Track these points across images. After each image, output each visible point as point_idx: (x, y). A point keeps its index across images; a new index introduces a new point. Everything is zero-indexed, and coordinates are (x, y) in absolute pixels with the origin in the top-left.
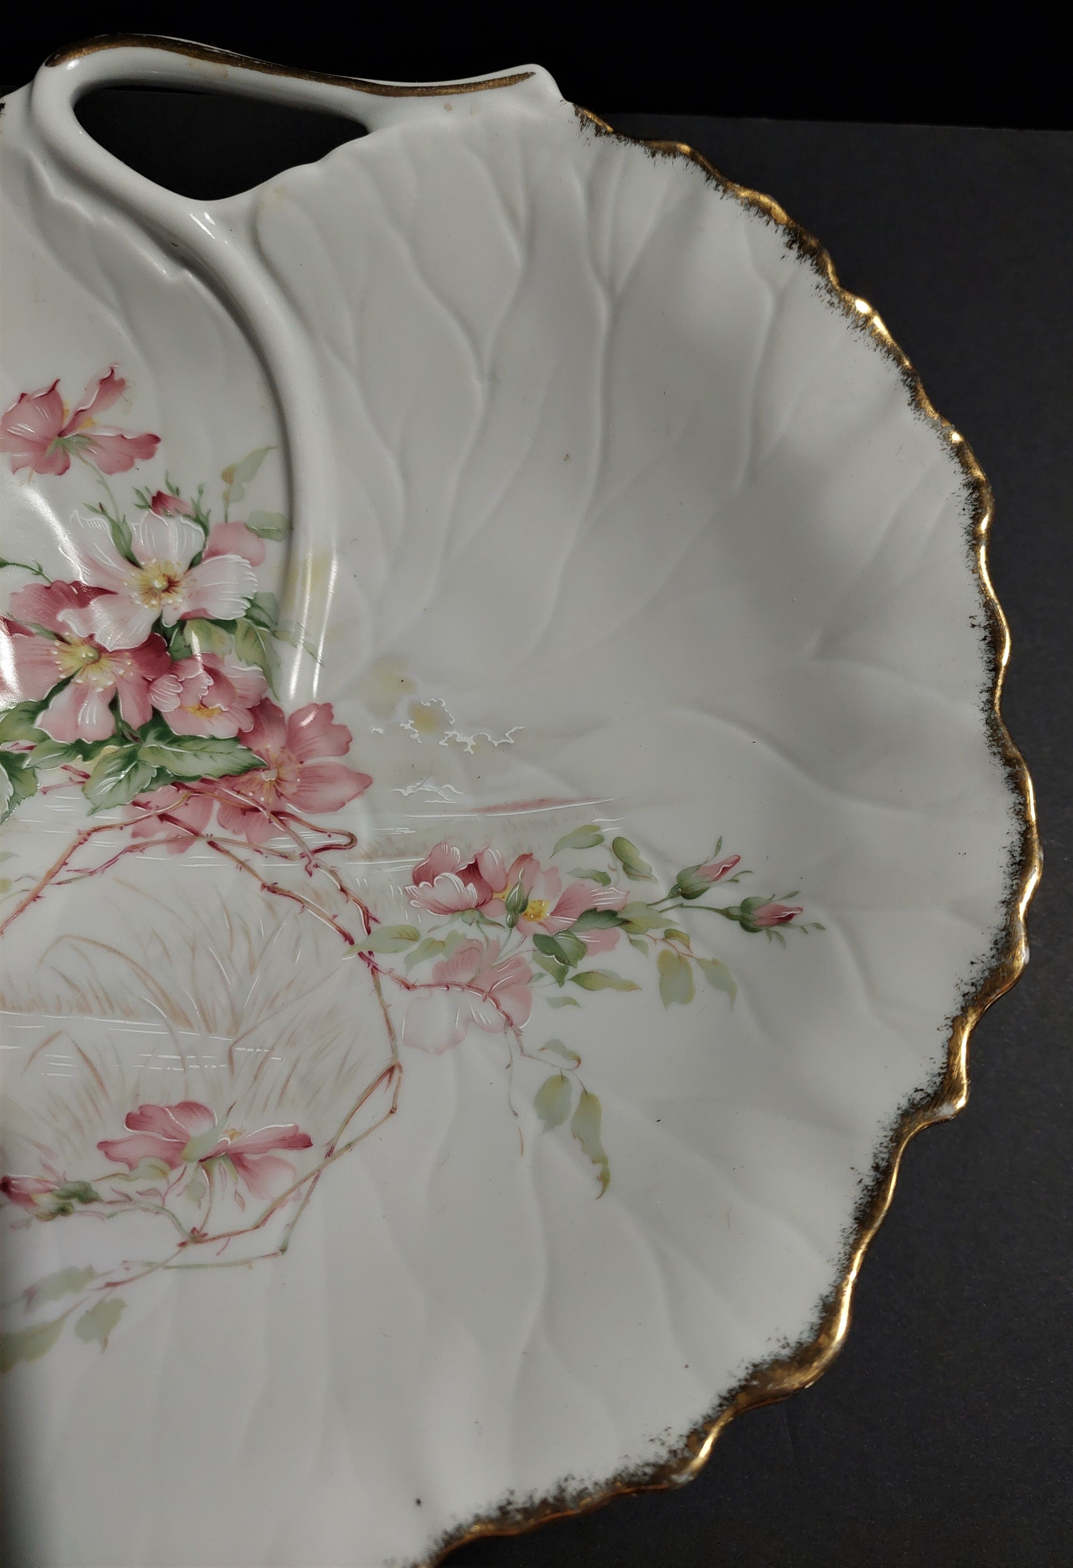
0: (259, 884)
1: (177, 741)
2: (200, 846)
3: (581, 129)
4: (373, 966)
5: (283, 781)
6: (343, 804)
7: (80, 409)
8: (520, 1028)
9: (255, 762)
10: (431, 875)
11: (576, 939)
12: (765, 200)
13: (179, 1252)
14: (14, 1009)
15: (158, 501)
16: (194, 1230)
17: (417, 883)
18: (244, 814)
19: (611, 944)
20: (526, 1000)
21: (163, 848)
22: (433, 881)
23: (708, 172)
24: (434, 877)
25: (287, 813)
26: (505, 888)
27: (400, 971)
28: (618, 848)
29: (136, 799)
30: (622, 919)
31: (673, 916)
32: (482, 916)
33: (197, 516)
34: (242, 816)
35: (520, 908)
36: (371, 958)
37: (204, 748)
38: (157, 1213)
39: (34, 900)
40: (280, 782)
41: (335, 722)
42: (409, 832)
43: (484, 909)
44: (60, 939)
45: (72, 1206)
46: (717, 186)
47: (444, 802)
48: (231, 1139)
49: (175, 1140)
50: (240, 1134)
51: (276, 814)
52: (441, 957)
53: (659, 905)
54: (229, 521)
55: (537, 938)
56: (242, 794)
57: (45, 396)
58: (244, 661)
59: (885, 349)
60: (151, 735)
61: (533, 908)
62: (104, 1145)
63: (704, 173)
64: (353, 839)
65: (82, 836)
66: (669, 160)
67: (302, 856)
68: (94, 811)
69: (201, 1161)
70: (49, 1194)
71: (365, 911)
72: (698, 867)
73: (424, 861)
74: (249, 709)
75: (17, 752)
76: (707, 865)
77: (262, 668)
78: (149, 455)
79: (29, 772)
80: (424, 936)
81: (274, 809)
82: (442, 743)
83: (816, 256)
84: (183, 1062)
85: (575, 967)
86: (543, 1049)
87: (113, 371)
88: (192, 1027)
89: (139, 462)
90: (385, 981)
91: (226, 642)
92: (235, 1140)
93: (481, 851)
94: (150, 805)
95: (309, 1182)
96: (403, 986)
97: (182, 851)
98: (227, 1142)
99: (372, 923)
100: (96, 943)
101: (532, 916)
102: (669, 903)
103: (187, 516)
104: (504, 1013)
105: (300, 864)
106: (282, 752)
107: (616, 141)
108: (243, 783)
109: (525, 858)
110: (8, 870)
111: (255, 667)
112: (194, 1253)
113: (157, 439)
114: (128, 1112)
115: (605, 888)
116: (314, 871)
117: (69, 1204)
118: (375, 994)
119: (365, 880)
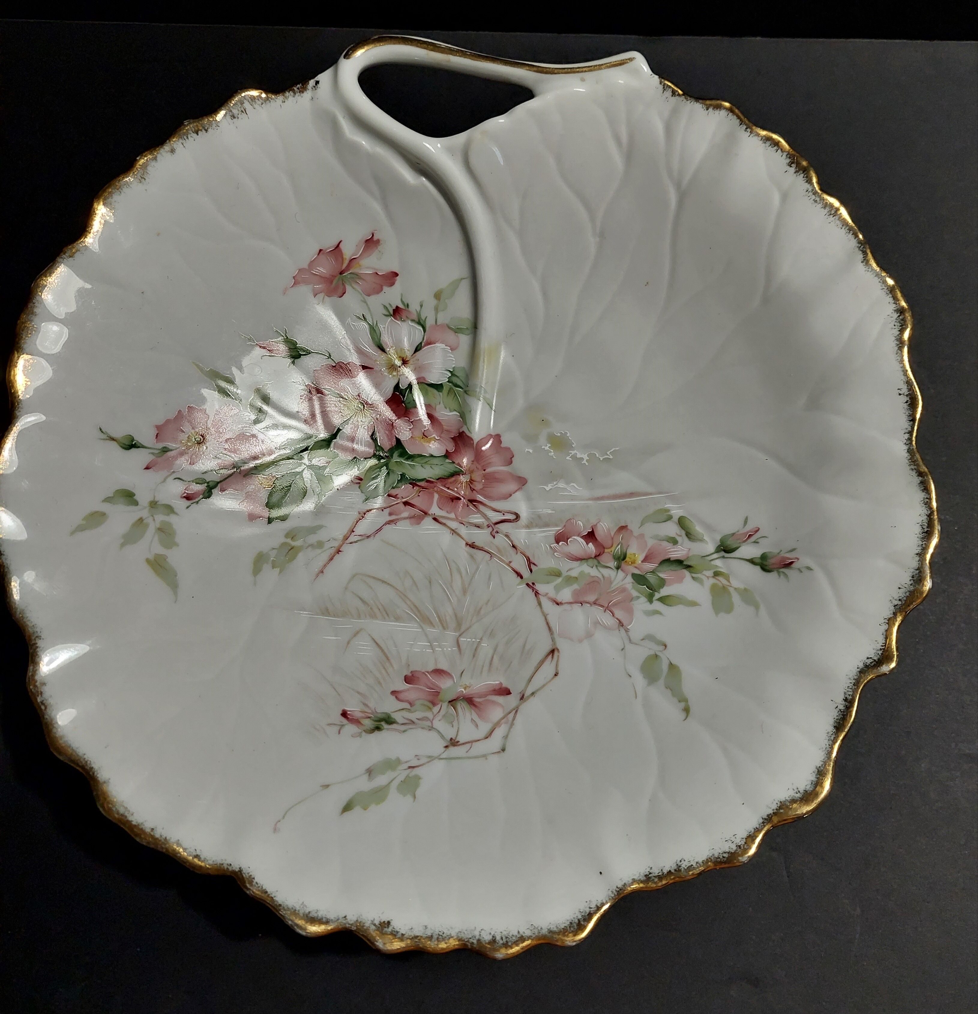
0: (464, 543)
1: (410, 457)
2: (428, 520)
3: (663, 92)
4: (536, 592)
5: (474, 481)
6: (511, 495)
7: (352, 258)
8: (628, 627)
9: (457, 470)
10: (566, 538)
11: (659, 576)
12: (775, 136)
13: (445, 751)
14: (334, 616)
15: (397, 312)
16: (451, 739)
17: (558, 542)
18: (453, 501)
19: (680, 580)
20: (630, 612)
21: (408, 521)
22: (567, 541)
23: (741, 120)
24: (568, 539)
25: (477, 500)
26: (612, 546)
27: (552, 594)
28: (682, 522)
29: (389, 493)
30: (686, 565)
31: (718, 563)
32: (599, 563)
33: (419, 321)
34: (451, 503)
35: (622, 558)
36: (534, 587)
37: (427, 462)
38: (430, 730)
39: (338, 553)
40: (472, 482)
41: (503, 445)
42: (550, 512)
43: (599, 558)
44: (354, 576)
45: (382, 726)
46: (746, 128)
47: (571, 494)
48: (465, 690)
49: (433, 690)
50: (470, 687)
51: (472, 501)
52: (576, 586)
53: (710, 556)
54: (438, 323)
55: (633, 575)
56: (450, 489)
57: (334, 251)
58: (448, 409)
59: (848, 228)
60: (396, 454)
61: (630, 558)
62: (394, 693)
63: (739, 120)
64: (518, 517)
65: (361, 515)
66: (717, 112)
67: (488, 526)
68: (366, 500)
69: (450, 702)
70: (369, 719)
71: (528, 559)
72: (733, 534)
73: (561, 530)
74: (452, 438)
75: (320, 465)
76: (739, 533)
77: (459, 413)
78: (392, 284)
79: (329, 477)
80: (564, 574)
81: (469, 498)
82: (568, 458)
83: (806, 172)
84: (432, 647)
85: (659, 593)
86: (643, 639)
87: (373, 235)
88: (434, 626)
89: (385, 289)
90: (543, 600)
91: (438, 397)
92: (468, 690)
93: (595, 524)
94: (398, 496)
95: (513, 713)
96: (554, 603)
97: (419, 523)
98: (463, 691)
99: (533, 567)
100: (374, 578)
101: (630, 563)
102: (715, 556)
103: (413, 321)
104: (617, 619)
105: (488, 531)
106: (472, 464)
107: (685, 100)
108: (451, 483)
109: (623, 528)
110: (322, 535)
111: (455, 413)
112: (454, 751)
113: (396, 275)
114: (405, 674)
115: (675, 546)
116: (496, 535)
117: (381, 724)
118: (538, 608)
119: (526, 541)
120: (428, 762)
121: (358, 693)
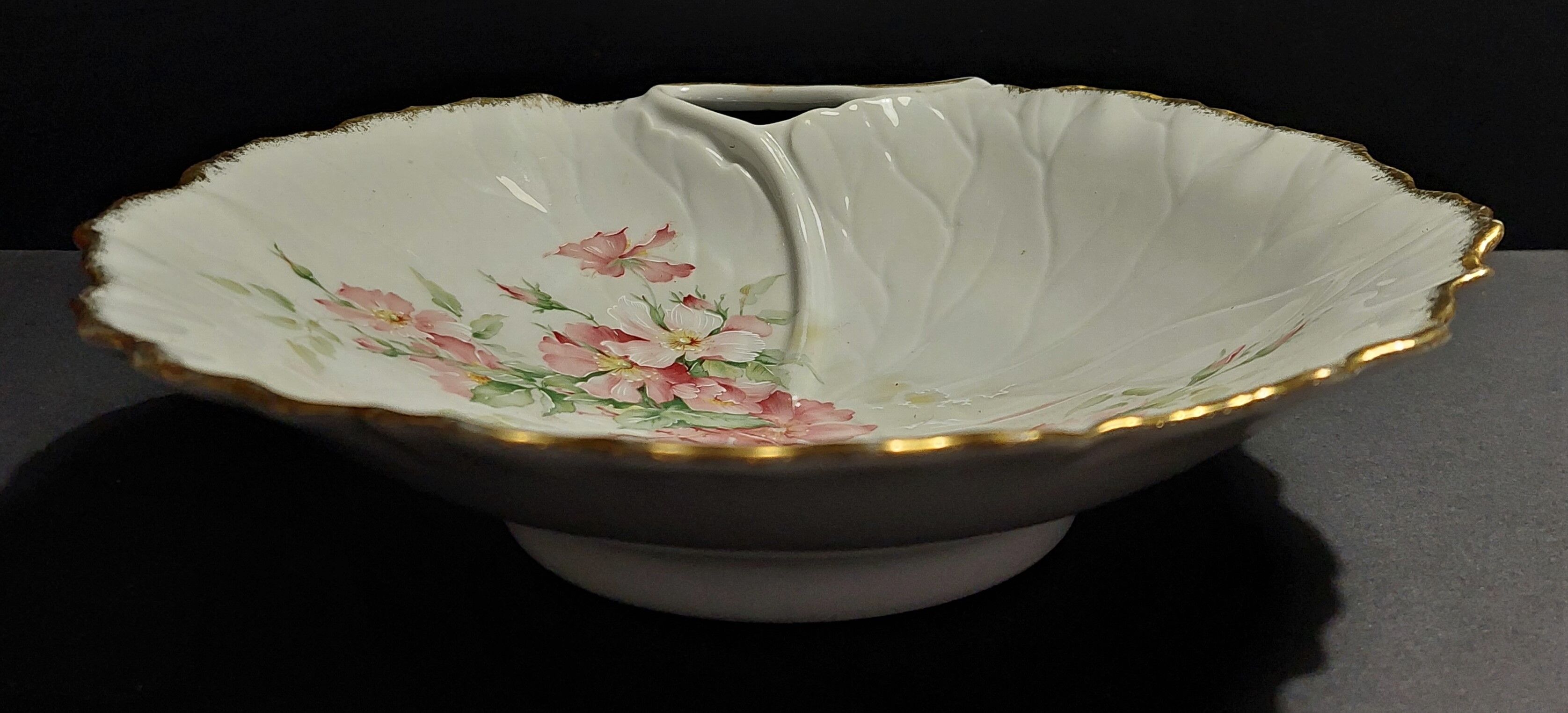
1: (695, 412)
7: (638, 245)
9: (766, 424)
15: (688, 300)
33: (718, 310)
37: (719, 416)
40: (790, 432)
41: (838, 409)
54: (743, 314)
56: (755, 435)
57: (615, 236)
58: (753, 380)
60: (673, 407)
74: (759, 402)
77: (772, 380)
78: (685, 275)
82: (939, 406)
87: (668, 226)
89: (676, 278)
91: (737, 370)
94: (672, 433)
103: (710, 310)
106: (790, 420)
108: (755, 431)
111: (764, 383)
113: (691, 267)
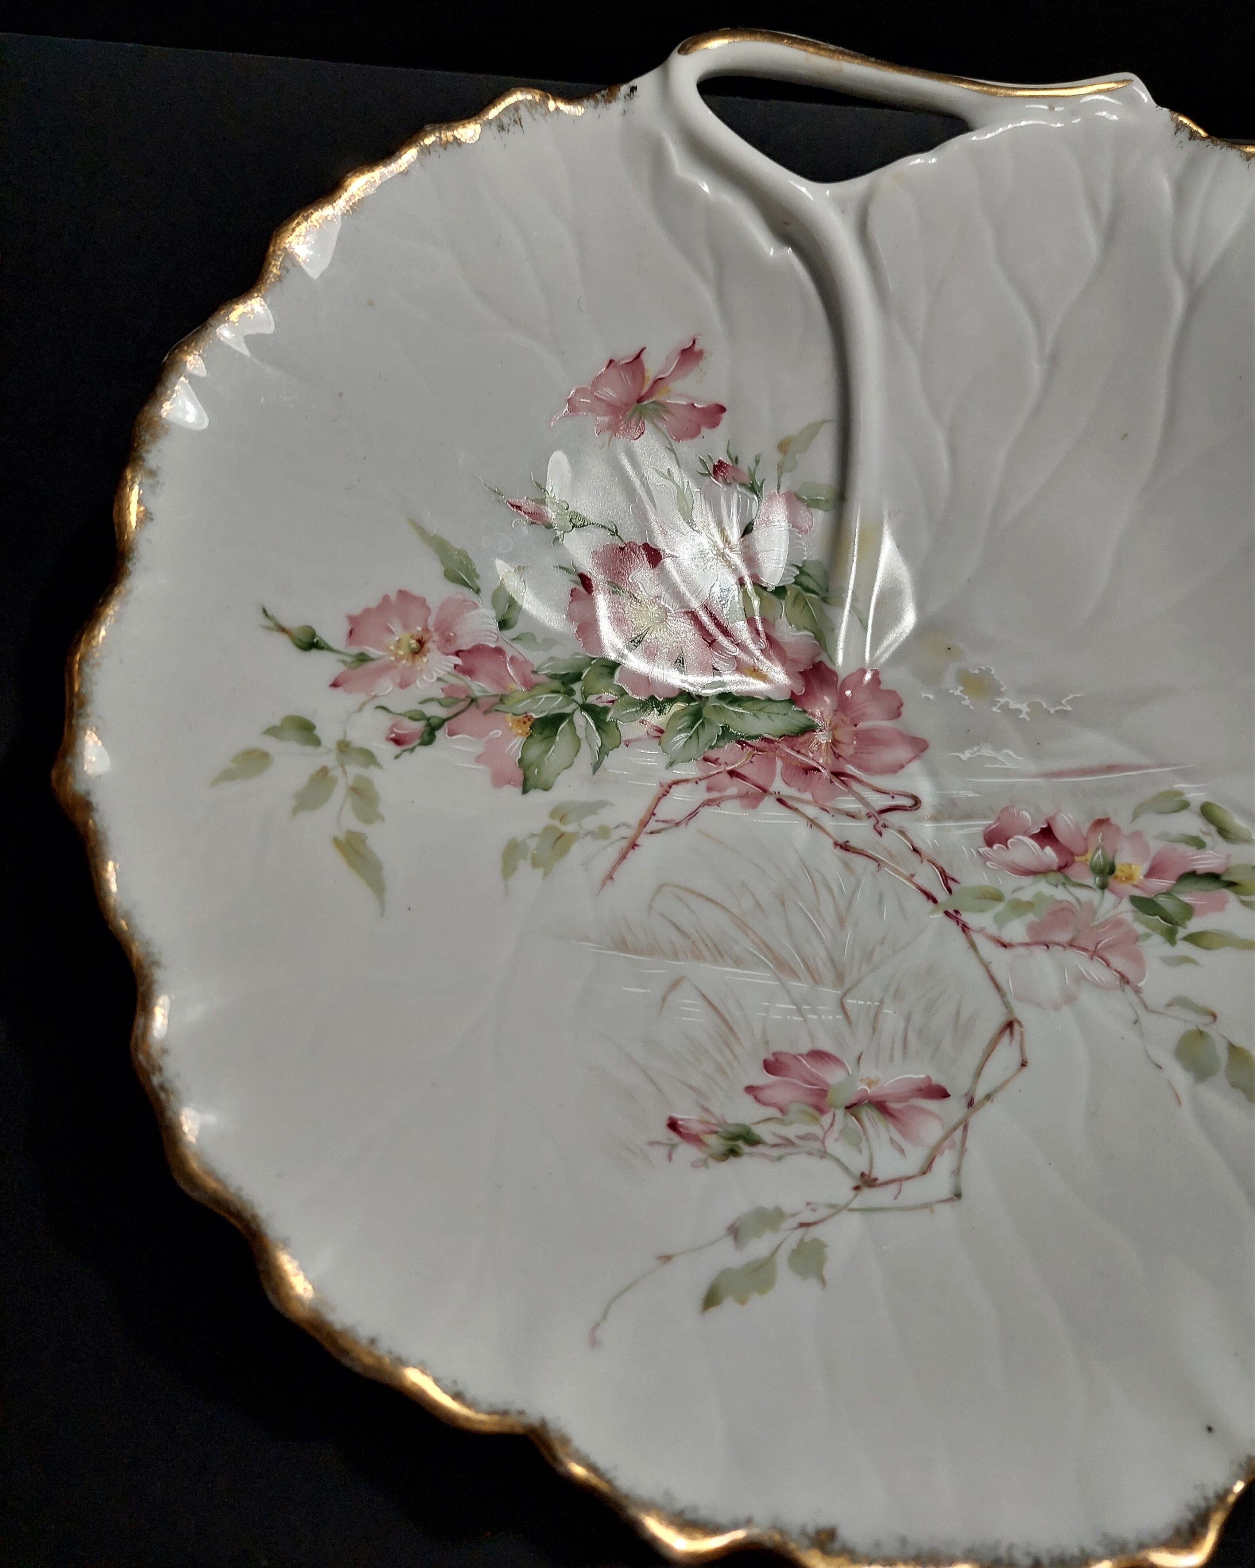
0: (830, 842)
1: (737, 700)
2: (769, 802)
3: (1176, 134)
4: (963, 925)
5: (842, 743)
6: (902, 767)
7: (659, 377)
8: (1140, 985)
9: (810, 723)
10: (1003, 838)
11: (1180, 900)
13: (856, 1196)
14: (636, 953)
15: (719, 470)
16: (863, 1175)
17: (989, 845)
18: (806, 773)
19: (1220, 906)
20: (1138, 960)
21: (736, 803)
22: (1007, 843)
24: (1007, 839)
25: (847, 774)
26: (1086, 852)
27: (992, 929)
28: (1207, 812)
29: (706, 755)
30: (1228, 882)
32: (1067, 878)
33: (754, 484)
34: (804, 776)
35: (1107, 870)
36: (959, 917)
37: (762, 708)
38: (821, 1157)
39: (633, 848)
40: (836, 743)
41: (885, 687)
42: (972, 795)
43: (1067, 871)
44: (661, 887)
45: (741, 1148)
47: (1004, 766)
48: (870, 1087)
49: (816, 1087)
50: (877, 1083)
51: (838, 774)
52: (1031, 917)
54: (783, 490)
57: (631, 364)
58: (794, 626)
61: (1123, 871)
62: (749, 1090)
64: (917, 801)
65: (664, 789)
67: (869, 816)
68: (671, 764)
69: (847, 1108)
70: (716, 1135)
71: (941, 871)
73: (993, 824)
74: (801, 673)
75: (601, 705)
77: (814, 633)
78: (715, 424)
79: (613, 724)
80: (1008, 896)
81: (833, 770)
82: (995, 709)
85: (1185, 928)
86: (1170, 1005)
87: (694, 342)
88: (799, 978)
89: (705, 431)
90: (979, 939)
91: (778, 607)
92: (874, 1088)
93: (1052, 814)
94: (719, 761)
95: (958, 1133)
96: (999, 944)
97: (755, 807)
98: (866, 1090)
99: (951, 884)
100: (693, 892)
101: (1124, 879)
103: (742, 485)
104: (1116, 971)
105: (868, 824)
106: (835, 715)
107: (1211, 146)
108: (801, 744)
109: (1101, 823)
110: (605, 818)
111: (805, 632)
112: (871, 1197)
113: (722, 409)
114: (764, 1058)
115: (1201, 851)
116: (884, 831)
117: (737, 1145)
118: (971, 952)
119: (935, 841)
120: (832, 1215)
121: (691, 1088)
